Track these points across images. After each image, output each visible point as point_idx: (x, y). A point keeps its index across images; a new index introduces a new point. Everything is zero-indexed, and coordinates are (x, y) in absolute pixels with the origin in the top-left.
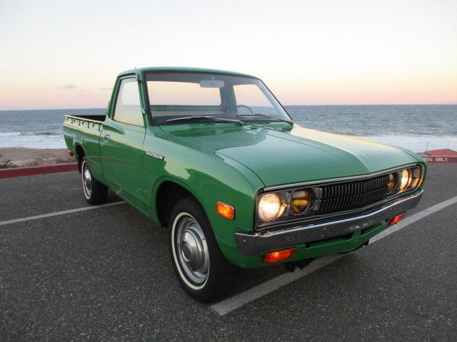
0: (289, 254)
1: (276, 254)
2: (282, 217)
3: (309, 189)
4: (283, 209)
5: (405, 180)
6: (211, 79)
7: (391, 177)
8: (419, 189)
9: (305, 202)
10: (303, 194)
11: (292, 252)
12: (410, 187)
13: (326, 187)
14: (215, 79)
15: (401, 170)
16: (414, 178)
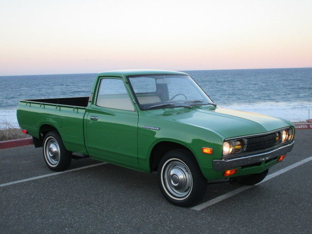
0: (234, 172)
1: (228, 172)
2: (231, 154)
3: (241, 140)
4: (231, 150)
5: (284, 136)
6: (164, 78)
7: (277, 134)
8: (292, 141)
9: (240, 147)
10: (239, 143)
11: (236, 171)
12: (287, 140)
13: (249, 139)
14: (166, 78)
15: (282, 131)
16: (289, 135)
